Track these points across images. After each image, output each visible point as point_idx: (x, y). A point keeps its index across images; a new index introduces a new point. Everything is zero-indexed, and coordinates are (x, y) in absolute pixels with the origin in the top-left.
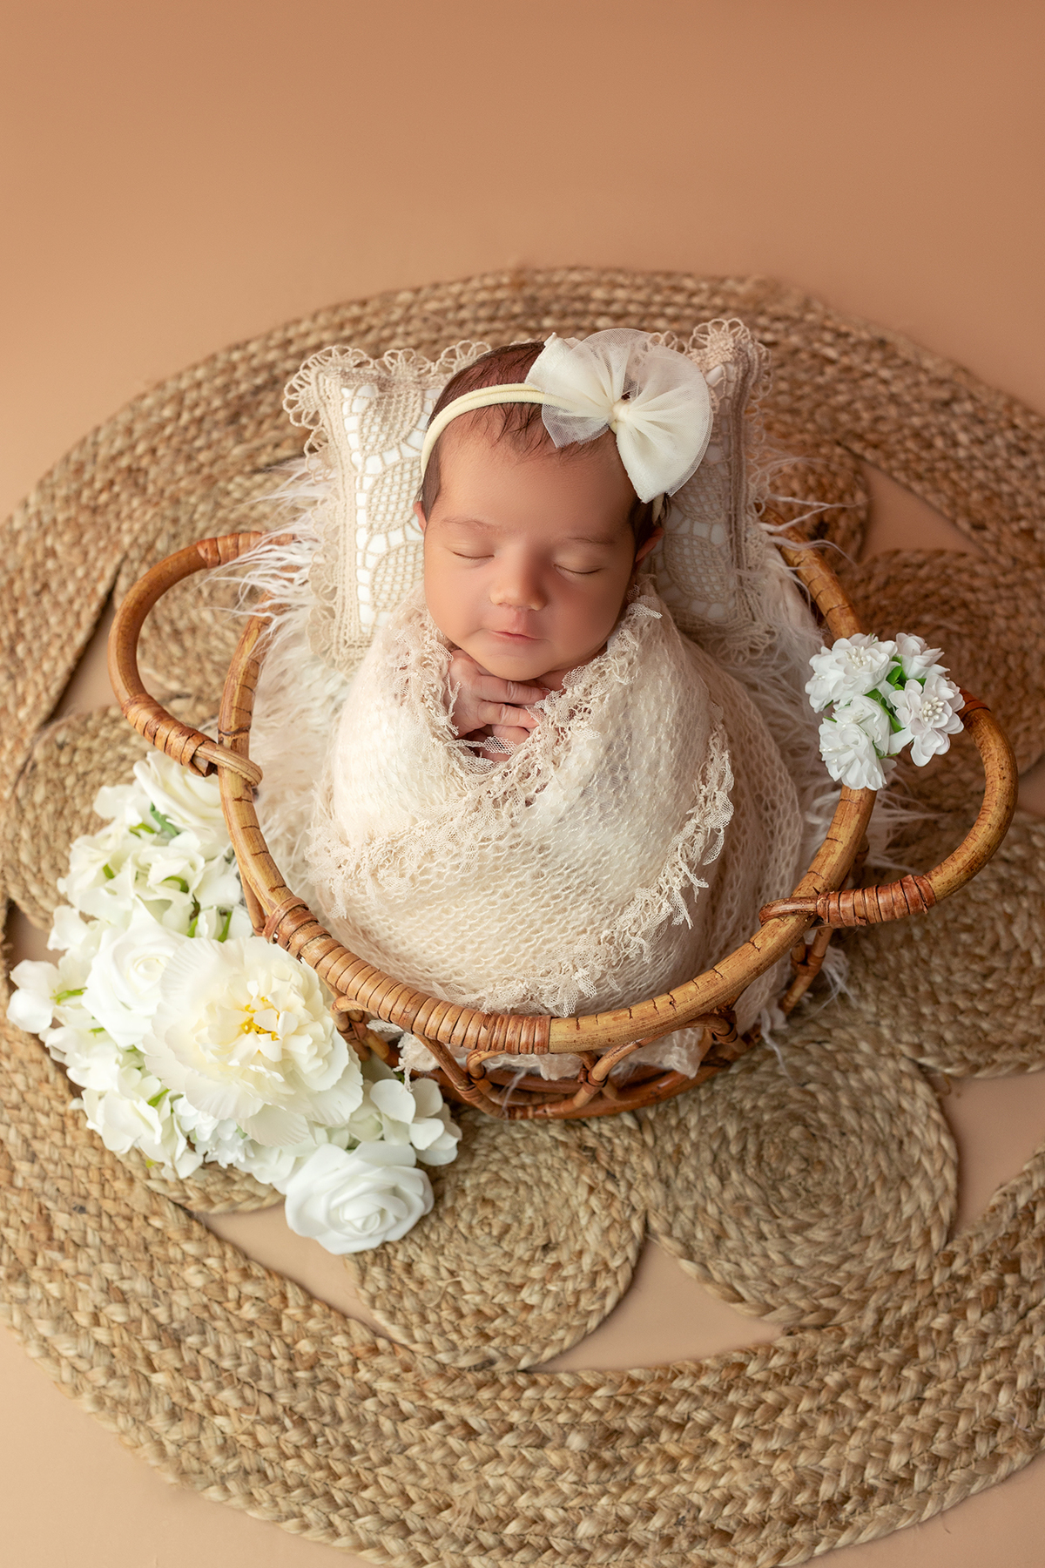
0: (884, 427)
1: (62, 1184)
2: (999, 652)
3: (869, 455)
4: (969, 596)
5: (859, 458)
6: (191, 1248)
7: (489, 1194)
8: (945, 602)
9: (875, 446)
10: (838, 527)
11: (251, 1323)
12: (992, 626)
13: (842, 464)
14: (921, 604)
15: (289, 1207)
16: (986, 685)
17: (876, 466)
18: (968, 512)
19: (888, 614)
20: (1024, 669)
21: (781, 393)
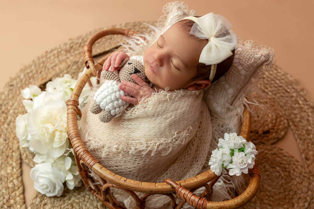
0: (300, 124)
2: (289, 188)
3: (292, 127)
4: (292, 171)
5: (289, 126)
6: (14, 164)
7: (74, 205)
8: (285, 168)
9: (295, 126)
10: (272, 135)
11: (8, 188)
12: (292, 182)
13: (284, 124)
14: (279, 164)
16: (280, 193)
17: (292, 130)
18: (307, 154)
19: (269, 160)
20: (293, 197)
21: (282, 102)
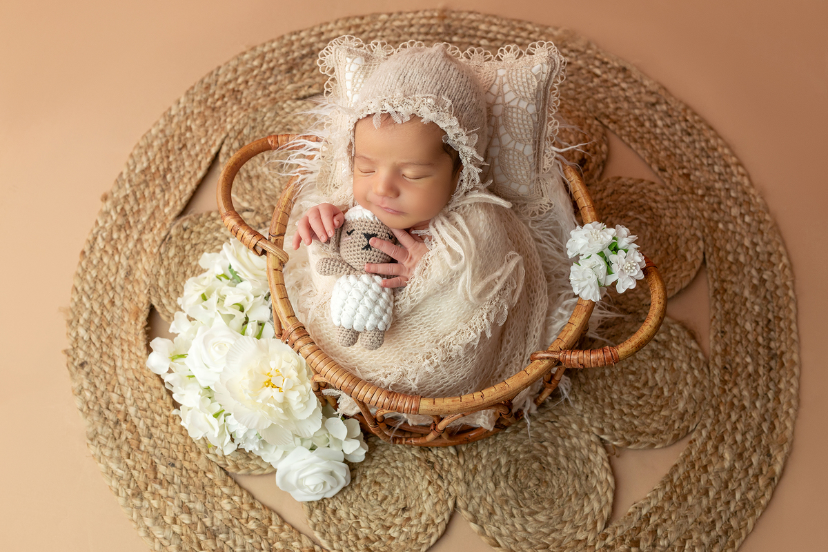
0: (620, 113)
1: (164, 451)
2: (665, 235)
3: (611, 126)
4: (653, 205)
5: (606, 127)
6: (226, 490)
7: (379, 479)
8: (641, 206)
9: (615, 122)
10: (591, 162)
11: (253, 531)
12: (663, 221)
13: (597, 130)
14: (629, 206)
15: (278, 474)
16: (656, 251)
17: (614, 132)
18: (658, 162)
19: (612, 209)
20: (676, 245)
21: (570, 89)
